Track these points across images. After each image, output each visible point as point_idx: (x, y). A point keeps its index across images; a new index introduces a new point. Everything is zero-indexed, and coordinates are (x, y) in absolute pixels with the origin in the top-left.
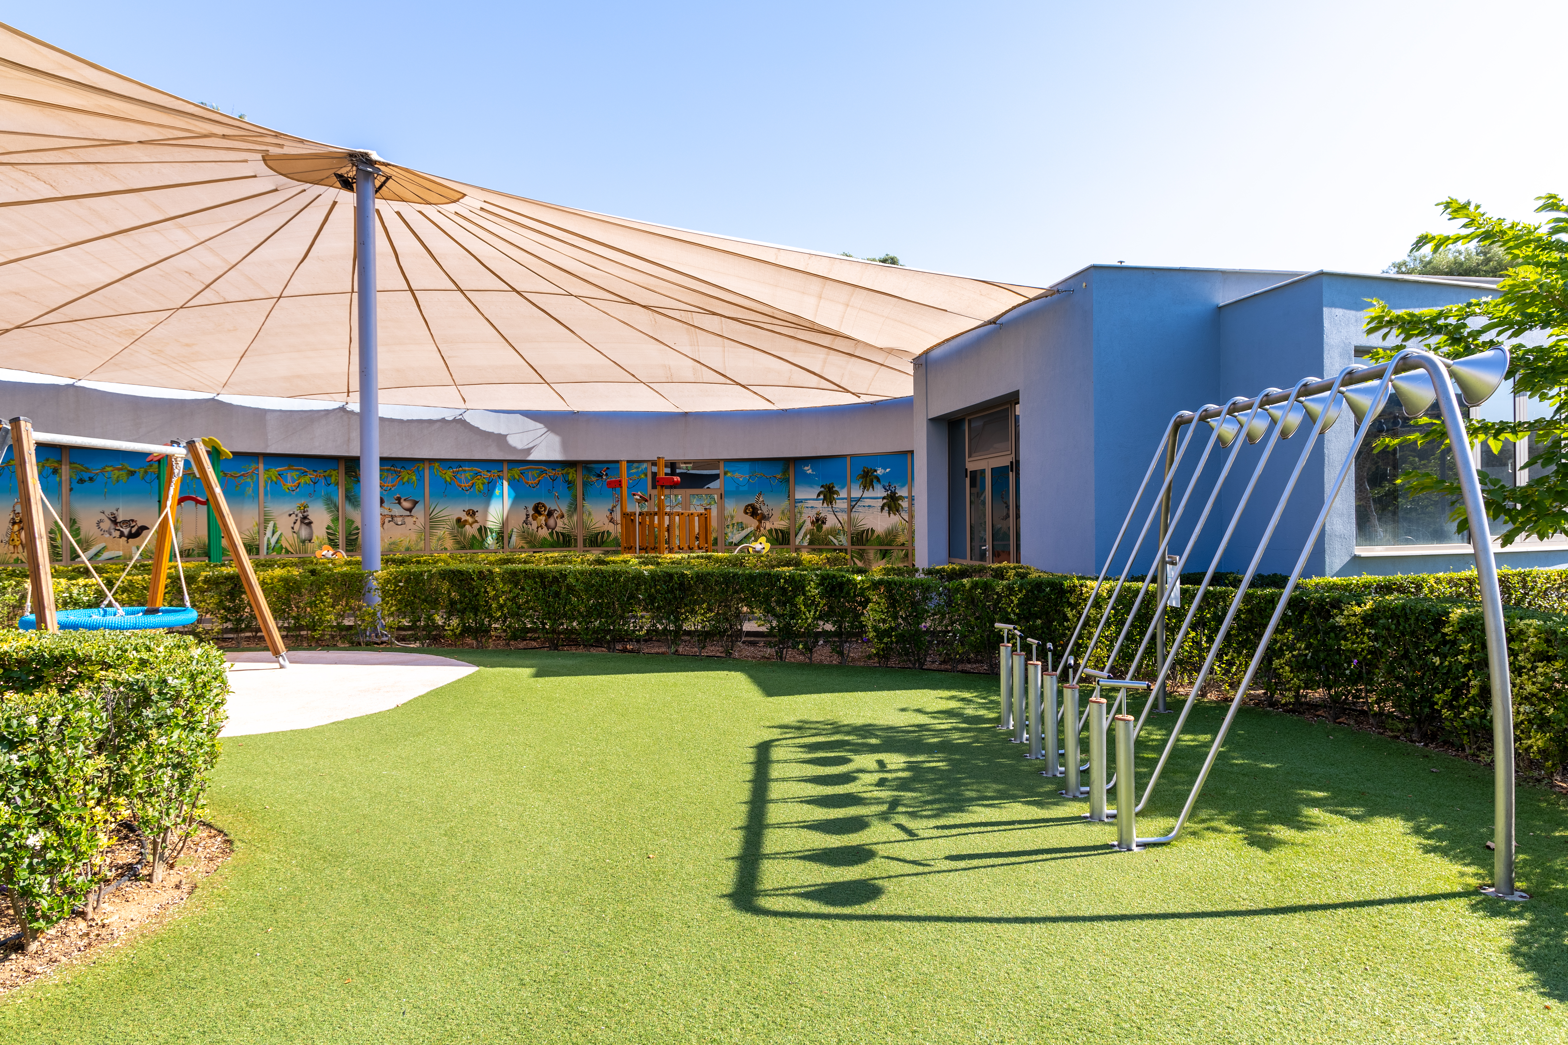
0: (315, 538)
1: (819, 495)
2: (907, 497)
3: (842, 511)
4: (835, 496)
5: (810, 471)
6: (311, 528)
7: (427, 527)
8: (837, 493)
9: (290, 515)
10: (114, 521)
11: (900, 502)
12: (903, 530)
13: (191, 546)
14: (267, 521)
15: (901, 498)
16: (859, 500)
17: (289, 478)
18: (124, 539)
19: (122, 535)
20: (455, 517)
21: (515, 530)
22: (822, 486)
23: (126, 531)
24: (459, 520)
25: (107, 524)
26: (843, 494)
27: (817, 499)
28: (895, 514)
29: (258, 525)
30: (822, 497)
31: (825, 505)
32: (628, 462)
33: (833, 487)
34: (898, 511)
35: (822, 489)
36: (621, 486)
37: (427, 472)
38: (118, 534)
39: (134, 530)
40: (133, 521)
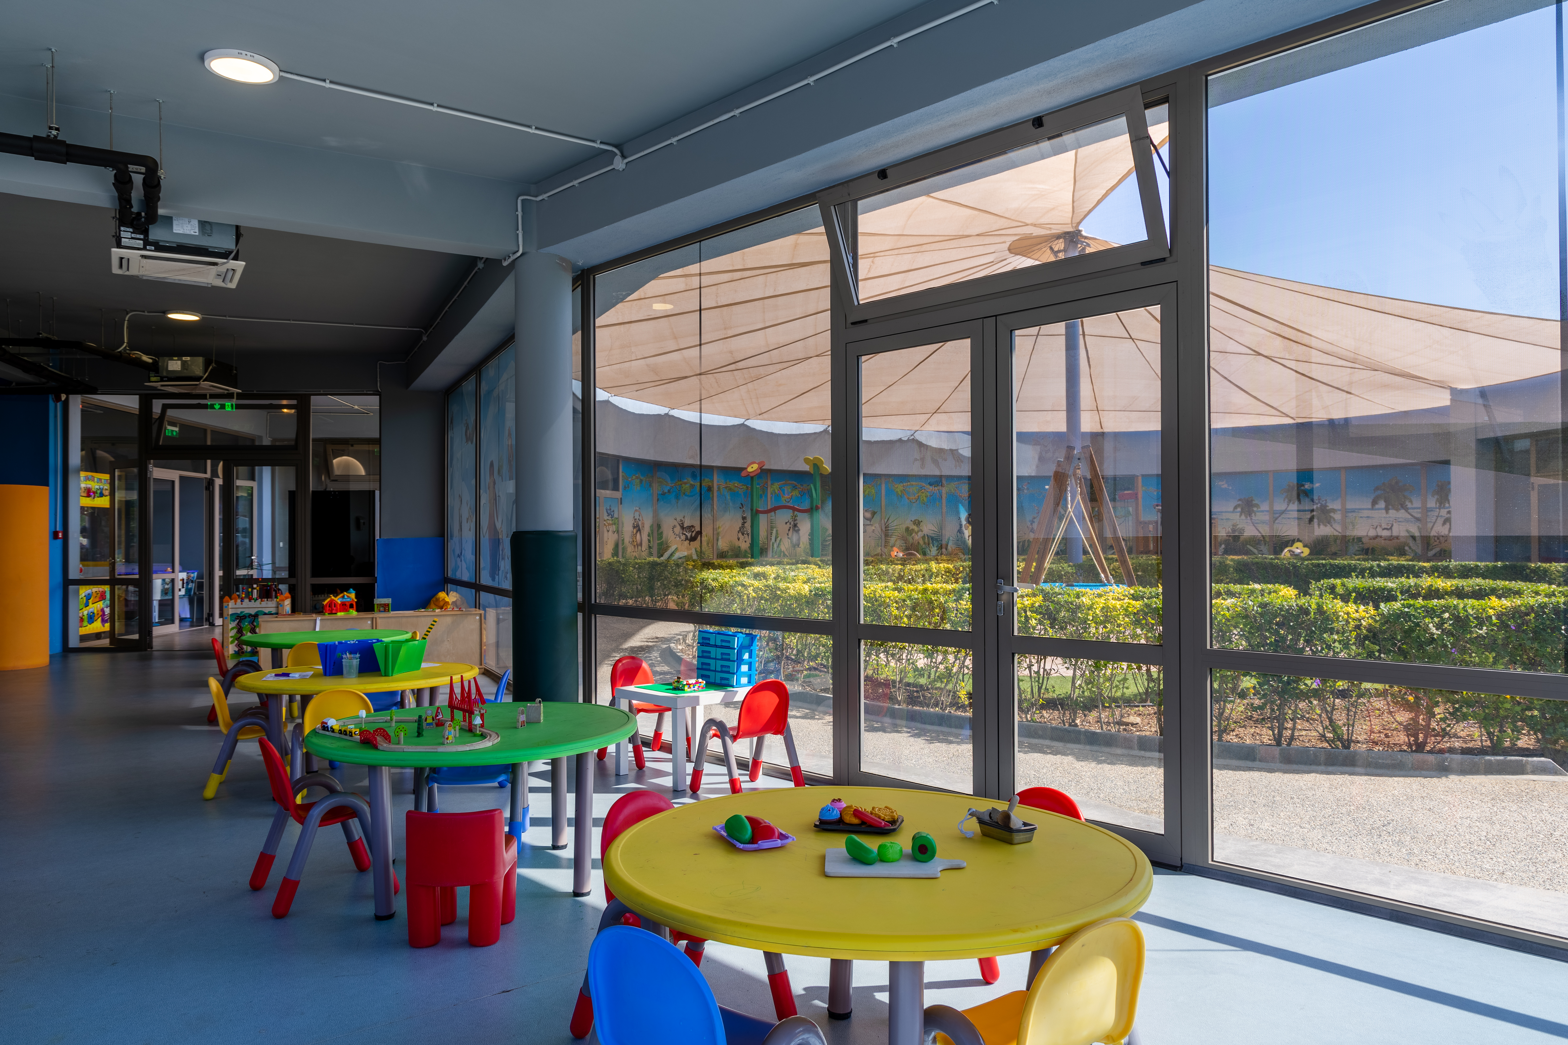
0: (801, 543)
1: (1235, 508)
2: (1339, 510)
3: (1263, 522)
4: (1255, 509)
5: (1226, 486)
6: (799, 534)
7: (883, 536)
8: (1257, 506)
9: (786, 523)
10: (682, 528)
11: (1332, 514)
12: (1335, 541)
13: (726, 549)
14: (772, 528)
15: (1334, 511)
16: (1283, 512)
17: (786, 492)
18: (688, 542)
19: (687, 539)
20: (904, 527)
21: (951, 538)
22: (1240, 500)
23: (689, 535)
24: (907, 529)
25: (678, 529)
26: (1265, 507)
27: (1233, 512)
28: (1326, 526)
29: (767, 531)
30: (1239, 509)
31: (1243, 517)
32: (1143, 476)
33: (1252, 500)
34: (1329, 523)
35: (1240, 502)
36: (1137, 498)
37: (883, 486)
38: (683, 537)
39: (694, 534)
40: (693, 526)
